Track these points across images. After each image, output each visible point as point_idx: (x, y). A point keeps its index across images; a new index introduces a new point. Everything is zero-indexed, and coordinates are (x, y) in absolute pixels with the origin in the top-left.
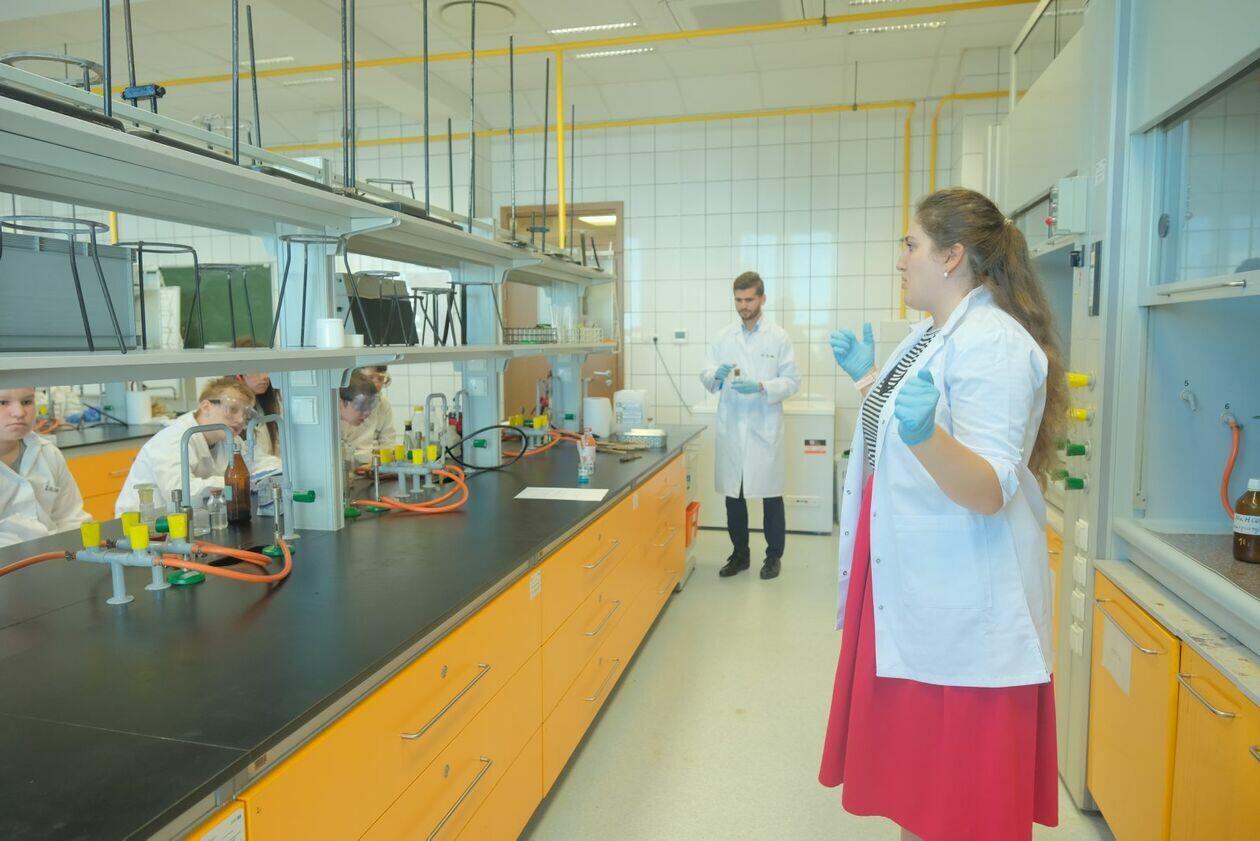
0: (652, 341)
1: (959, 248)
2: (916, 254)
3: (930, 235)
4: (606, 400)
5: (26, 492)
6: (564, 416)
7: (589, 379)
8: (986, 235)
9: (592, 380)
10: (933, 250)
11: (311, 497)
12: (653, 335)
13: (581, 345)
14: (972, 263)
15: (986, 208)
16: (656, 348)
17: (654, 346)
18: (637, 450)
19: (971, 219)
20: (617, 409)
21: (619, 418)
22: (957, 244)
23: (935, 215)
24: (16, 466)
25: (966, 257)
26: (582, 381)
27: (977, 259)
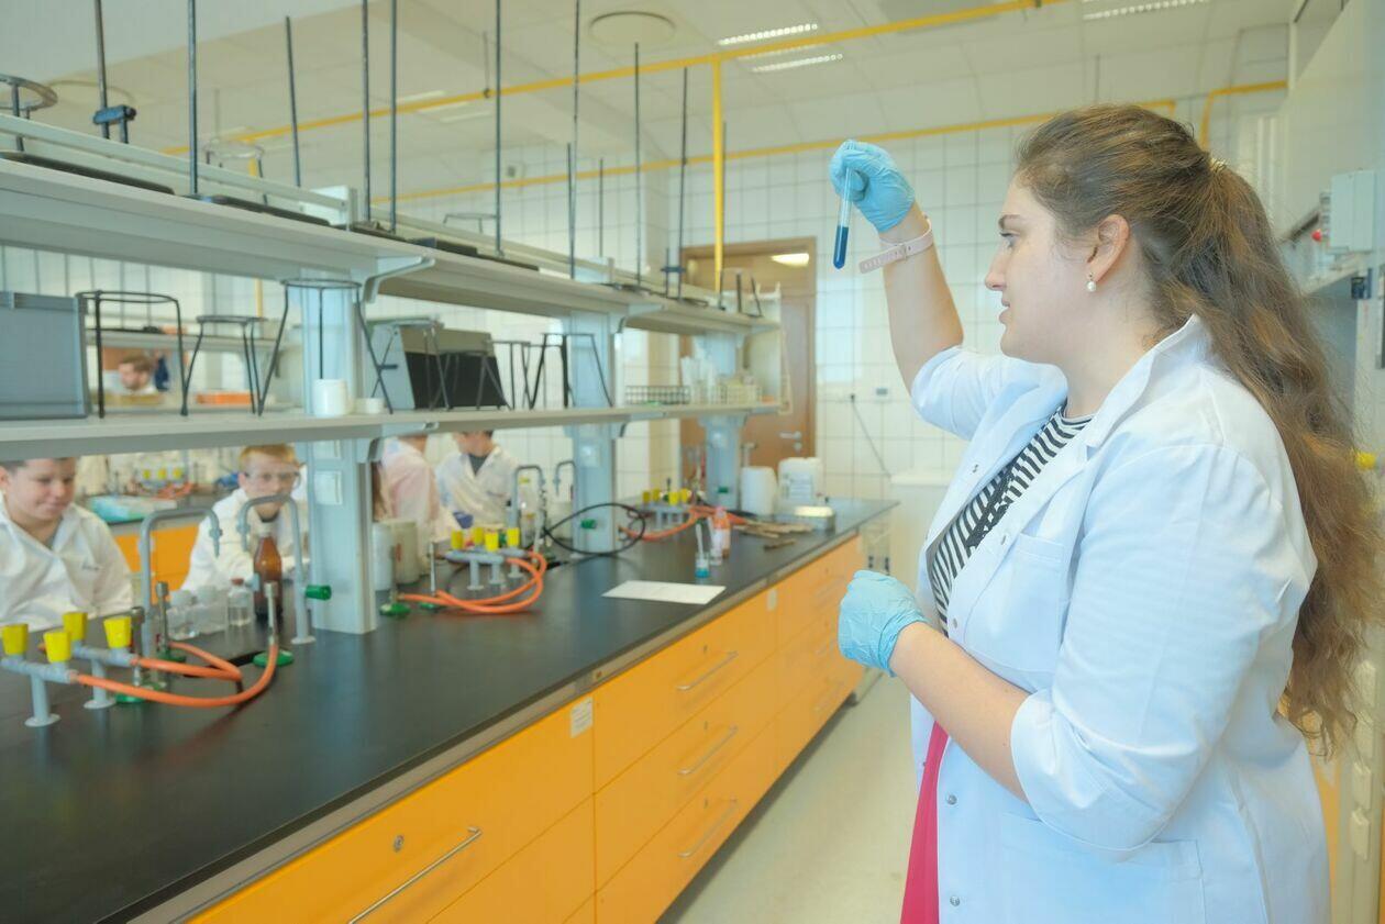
0: (850, 399)
1: (1118, 226)
2: (1025, 249)
3: (1050, 206)
4: (768, 472)
5: (58, 571)
6: (716, 489)
7: (751, 445)
8: (1174, 192)
9: (756, 447)
10: (1059, 237)
11: (325, 593)
12: (850, 392)
13: (728, 406)
14: (1151, 259)
15: (1168, 135)
16: (854, 408)
17: (850, 404)
18: (792, 533)
19: (1139, 160)
20: (783, 482)
21: (786, 492)
22: (1113, 217)
23: (1056, 163)
24: (49, 543)
25: (1134, 244)
26: (742, 447)
27: (1158, 246)
